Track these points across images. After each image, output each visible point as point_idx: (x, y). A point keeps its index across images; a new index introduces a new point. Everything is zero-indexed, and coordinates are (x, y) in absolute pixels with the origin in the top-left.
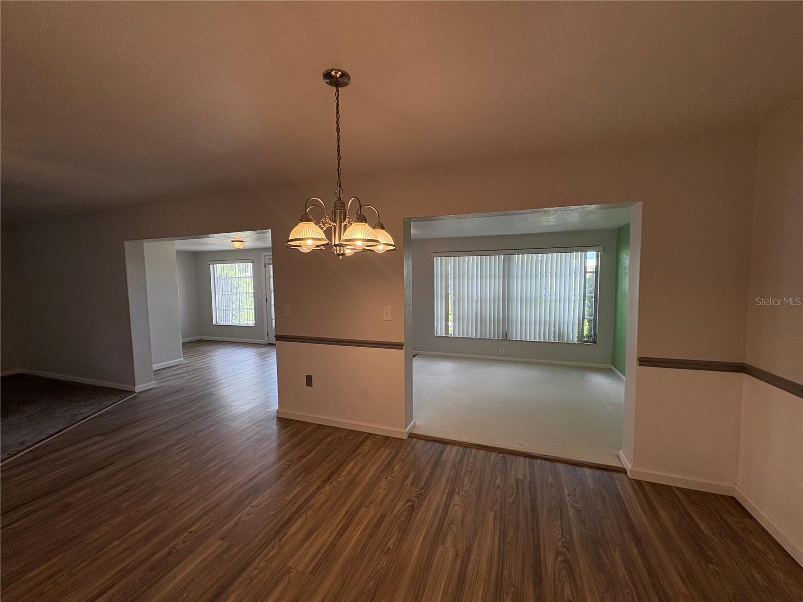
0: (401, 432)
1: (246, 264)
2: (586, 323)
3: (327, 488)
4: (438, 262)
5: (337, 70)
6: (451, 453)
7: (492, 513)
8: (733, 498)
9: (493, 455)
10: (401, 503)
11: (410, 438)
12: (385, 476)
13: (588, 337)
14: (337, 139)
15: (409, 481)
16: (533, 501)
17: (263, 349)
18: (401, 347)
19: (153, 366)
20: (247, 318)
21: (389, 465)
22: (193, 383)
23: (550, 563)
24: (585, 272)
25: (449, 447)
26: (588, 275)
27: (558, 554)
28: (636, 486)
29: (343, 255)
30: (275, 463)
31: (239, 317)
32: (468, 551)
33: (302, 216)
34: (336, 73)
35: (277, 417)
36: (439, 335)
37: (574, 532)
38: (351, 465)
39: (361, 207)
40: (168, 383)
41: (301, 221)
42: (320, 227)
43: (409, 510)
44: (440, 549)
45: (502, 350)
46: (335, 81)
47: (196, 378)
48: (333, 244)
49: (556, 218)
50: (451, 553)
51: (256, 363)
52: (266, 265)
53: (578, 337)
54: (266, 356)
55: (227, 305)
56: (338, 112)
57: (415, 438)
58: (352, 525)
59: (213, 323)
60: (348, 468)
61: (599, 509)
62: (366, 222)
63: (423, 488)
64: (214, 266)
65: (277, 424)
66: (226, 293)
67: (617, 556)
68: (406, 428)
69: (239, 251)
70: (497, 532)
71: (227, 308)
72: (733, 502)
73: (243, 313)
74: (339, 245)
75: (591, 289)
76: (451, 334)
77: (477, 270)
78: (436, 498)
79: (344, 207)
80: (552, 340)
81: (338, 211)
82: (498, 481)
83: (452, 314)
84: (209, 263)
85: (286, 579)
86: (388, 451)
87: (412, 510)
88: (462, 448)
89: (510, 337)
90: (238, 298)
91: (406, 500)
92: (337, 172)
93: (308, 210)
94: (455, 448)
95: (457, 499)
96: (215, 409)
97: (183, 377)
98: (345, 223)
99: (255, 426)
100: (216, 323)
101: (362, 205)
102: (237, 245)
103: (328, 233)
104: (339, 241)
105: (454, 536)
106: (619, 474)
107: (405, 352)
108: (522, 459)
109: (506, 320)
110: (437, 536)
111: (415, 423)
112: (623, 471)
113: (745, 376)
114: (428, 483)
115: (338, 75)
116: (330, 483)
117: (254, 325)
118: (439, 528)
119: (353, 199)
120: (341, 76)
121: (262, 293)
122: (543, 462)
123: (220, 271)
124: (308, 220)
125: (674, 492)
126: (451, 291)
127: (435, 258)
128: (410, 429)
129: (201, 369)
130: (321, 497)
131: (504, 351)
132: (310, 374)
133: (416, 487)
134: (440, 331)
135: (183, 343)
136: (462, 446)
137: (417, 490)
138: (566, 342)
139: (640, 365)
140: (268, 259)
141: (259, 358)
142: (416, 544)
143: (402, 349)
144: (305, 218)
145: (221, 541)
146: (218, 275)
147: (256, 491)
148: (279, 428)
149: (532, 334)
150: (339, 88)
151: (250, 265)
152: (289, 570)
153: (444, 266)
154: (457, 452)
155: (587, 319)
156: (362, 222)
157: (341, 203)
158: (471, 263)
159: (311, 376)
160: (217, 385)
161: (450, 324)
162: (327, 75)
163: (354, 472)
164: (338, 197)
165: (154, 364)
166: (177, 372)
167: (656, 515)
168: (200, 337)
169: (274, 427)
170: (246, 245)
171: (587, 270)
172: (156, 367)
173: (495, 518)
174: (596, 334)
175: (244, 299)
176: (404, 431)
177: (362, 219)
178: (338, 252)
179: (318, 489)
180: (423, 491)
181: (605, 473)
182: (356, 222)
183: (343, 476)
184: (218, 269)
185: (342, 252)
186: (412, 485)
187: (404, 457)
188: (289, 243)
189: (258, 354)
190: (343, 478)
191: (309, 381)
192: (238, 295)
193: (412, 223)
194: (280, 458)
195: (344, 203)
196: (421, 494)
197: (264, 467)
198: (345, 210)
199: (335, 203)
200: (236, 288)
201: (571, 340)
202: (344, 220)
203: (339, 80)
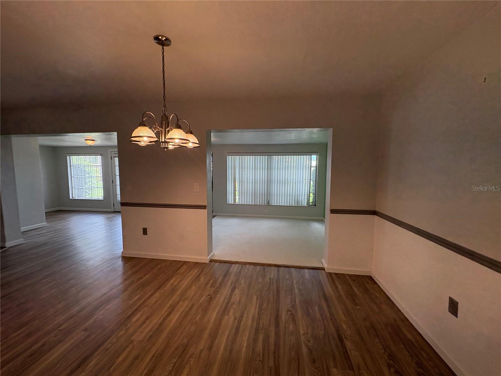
0: (205, 259)
1: (97, 156)
2: (311, 195)
3: (157, 294)
4: (230, 159)
5: (162, 36)
6: (235, 268)
7: (256, 296)
8: (370, 276)
9: (258, 267)
10: (204, 297)
11: (210, 262)
12: (195, 284)
13: (312, 203)
14: (163, 78)
15: (209, 286)
16: (278, 288)
17: (110, 215)
18: (205, 208)
19: (21, 228)
20: (98, 194)
21: (198, 277)
22: (55, 239)
23: (284, 316)
24: (311, 167)
25: (233, 265)
26: (312, 169)
27: (288, 311)
28: (329, 276)
29: (167, 148)
30: (121, 284)
31: (91, 194)
32: (242, 316)
33: (140, 123)
34: (162, 38)
35: (122, 256)
36: (230, 203)
37: (297, 300)
38: (174, 279)
39: (178, 120)
40: (34, 240)
41: (140, 126)
42: (152, 130)
43: (209, 300)
44: (226, 317)
45: (266, 211)
46: (161, 43)
47: (56, 236)
48: (161, 141)
49: (294, 135)
50: (232, 319)
51: (105, 224)
52: (112, 158)
53: (306, 203)
54: (113, 219)
55: (81, 185)
56: (163, 62)
57: (213, 262)
58: (174, 312)
59: (70, 198)
60: (171, 282)
61: (310, 288)
62: (181, 129)
63: (217, 288)
64: (70, 157)
65: (122, 261)
66: (80, 177)
67: (316, 308)
68: (208, 256)
69: (91, 147)
70: (258, 305)
71: (81, 187)
72: (370, 278)
73: (94, 191)
74: (165, 142)
75: (314, 176)
76: (237, 202)
77: (252, 164)
78: (225, 292)
79: (168, 119)
80: (293, 205)
81: (164, 121)
82: (260, 280)
83: (238, 191)
84: (67, 155)
85: (131, 346)
86: (197, 270)
87: (211, 299)
88: (241, 265)
89: (270, 204)
90: (90, 180)
91: (208, 295)
92: (163, 98)
93: (144, 120)
94: (237, 265)
95: (237, 291)
96: (74, 255)
97: (47, 235)
98: (168, 129)
99: (105, 263)
100: (73, 198)
101: (179, 119)
102: (90, 143)
103: (158, 135)
104: (165, 139)
105: (235, 310)
106: (321, 271)
107: (207, 211)
108: (273, 268)
109: (269, 194)
110: (225, 311)
111: (214, 254)
112: (323, 269)
113: (376, 216)
114: (221, 284)
115: (163, 39)
116: (159, 291)
117: (103, 199)
118: (226, 307)
119: (173, 115)
120: (165, 40)
121: (109, 177)
122: (284, 268)
123: (75, 161)
124: (145, 125)
125: (345, 276)
126: (237, 177)
127: (228, 156)
128: (210, 257)
129: (60, 229)
130: (153, 299)
131: (267, 212)
132: (146, 227)
133: (214, 288)
134: (230, 200)
135: (45, 213)
136: (241, 264)
137: (214, 289)
138: (300, 206)
139: (331, 213)
140: (113, 153)
141: (108, 221)
142: (213, 315)
143: (206, 209)
144: (143, 124)
145: (84, 332)
146: (74, 164)
147: (108, 300)
148: (124, 263)
149: (283, 202)
150: (164, 47)
151: (99, 158)
152: (132, 341)
153: (233, 161)
154: (238, 268)
155: (312, 192)
156: (179, 129)
157: (166, 117)
158: (249, 160)
159: (146, 229)
160: (75, 239)
161: (237, 197)
162: (156, 38)
163: (175, 284)
164: (164, 113)
165: (22, 227)
166: (41, 232)
167: (337, 287)
168: (58, 208)
169: (120, 263)
170: (96, 143)
171: (312, 166)
172: (23, 229)
173: (257, 298)
174: (316, 201)
175: (94, 181)
176: (207, 258)
177: (179, 127)
178: (164, 146)
179: (152, 295)
180: (218, 289)
181: (315, 271)
182: (175, 128)
183: (168, 286)
184: (73, 160)
185: (166, 146)
186: (211, 286)
187: (206, 273)
188: (132, 139)
189: (107, 218)
190: (168, 288)
191: (145, 231)
192: (90, 179)
193: (212, 133)
194: (125, 280)
195: (168, 117)
196: (216, 291)
197: (114, 286)
198: (168, 121)
199: (162, 116)
200: (89, 173)
201: (303, 205)
202: (168, 127)
203: (164, 42)
